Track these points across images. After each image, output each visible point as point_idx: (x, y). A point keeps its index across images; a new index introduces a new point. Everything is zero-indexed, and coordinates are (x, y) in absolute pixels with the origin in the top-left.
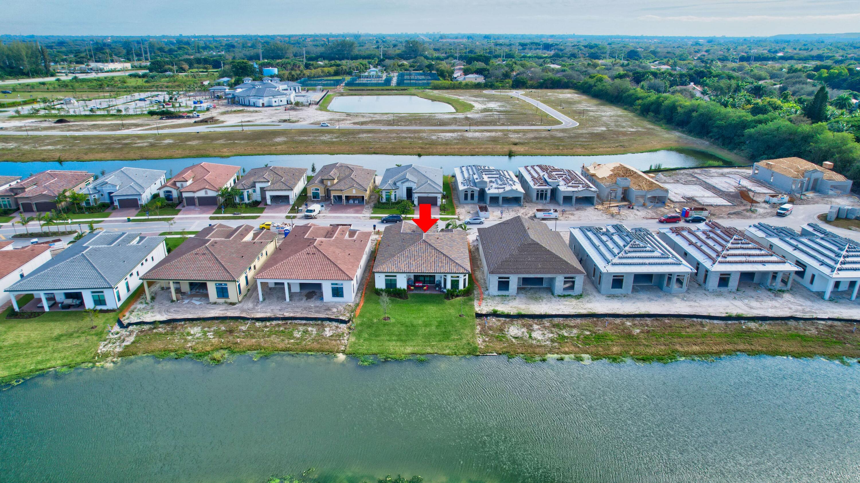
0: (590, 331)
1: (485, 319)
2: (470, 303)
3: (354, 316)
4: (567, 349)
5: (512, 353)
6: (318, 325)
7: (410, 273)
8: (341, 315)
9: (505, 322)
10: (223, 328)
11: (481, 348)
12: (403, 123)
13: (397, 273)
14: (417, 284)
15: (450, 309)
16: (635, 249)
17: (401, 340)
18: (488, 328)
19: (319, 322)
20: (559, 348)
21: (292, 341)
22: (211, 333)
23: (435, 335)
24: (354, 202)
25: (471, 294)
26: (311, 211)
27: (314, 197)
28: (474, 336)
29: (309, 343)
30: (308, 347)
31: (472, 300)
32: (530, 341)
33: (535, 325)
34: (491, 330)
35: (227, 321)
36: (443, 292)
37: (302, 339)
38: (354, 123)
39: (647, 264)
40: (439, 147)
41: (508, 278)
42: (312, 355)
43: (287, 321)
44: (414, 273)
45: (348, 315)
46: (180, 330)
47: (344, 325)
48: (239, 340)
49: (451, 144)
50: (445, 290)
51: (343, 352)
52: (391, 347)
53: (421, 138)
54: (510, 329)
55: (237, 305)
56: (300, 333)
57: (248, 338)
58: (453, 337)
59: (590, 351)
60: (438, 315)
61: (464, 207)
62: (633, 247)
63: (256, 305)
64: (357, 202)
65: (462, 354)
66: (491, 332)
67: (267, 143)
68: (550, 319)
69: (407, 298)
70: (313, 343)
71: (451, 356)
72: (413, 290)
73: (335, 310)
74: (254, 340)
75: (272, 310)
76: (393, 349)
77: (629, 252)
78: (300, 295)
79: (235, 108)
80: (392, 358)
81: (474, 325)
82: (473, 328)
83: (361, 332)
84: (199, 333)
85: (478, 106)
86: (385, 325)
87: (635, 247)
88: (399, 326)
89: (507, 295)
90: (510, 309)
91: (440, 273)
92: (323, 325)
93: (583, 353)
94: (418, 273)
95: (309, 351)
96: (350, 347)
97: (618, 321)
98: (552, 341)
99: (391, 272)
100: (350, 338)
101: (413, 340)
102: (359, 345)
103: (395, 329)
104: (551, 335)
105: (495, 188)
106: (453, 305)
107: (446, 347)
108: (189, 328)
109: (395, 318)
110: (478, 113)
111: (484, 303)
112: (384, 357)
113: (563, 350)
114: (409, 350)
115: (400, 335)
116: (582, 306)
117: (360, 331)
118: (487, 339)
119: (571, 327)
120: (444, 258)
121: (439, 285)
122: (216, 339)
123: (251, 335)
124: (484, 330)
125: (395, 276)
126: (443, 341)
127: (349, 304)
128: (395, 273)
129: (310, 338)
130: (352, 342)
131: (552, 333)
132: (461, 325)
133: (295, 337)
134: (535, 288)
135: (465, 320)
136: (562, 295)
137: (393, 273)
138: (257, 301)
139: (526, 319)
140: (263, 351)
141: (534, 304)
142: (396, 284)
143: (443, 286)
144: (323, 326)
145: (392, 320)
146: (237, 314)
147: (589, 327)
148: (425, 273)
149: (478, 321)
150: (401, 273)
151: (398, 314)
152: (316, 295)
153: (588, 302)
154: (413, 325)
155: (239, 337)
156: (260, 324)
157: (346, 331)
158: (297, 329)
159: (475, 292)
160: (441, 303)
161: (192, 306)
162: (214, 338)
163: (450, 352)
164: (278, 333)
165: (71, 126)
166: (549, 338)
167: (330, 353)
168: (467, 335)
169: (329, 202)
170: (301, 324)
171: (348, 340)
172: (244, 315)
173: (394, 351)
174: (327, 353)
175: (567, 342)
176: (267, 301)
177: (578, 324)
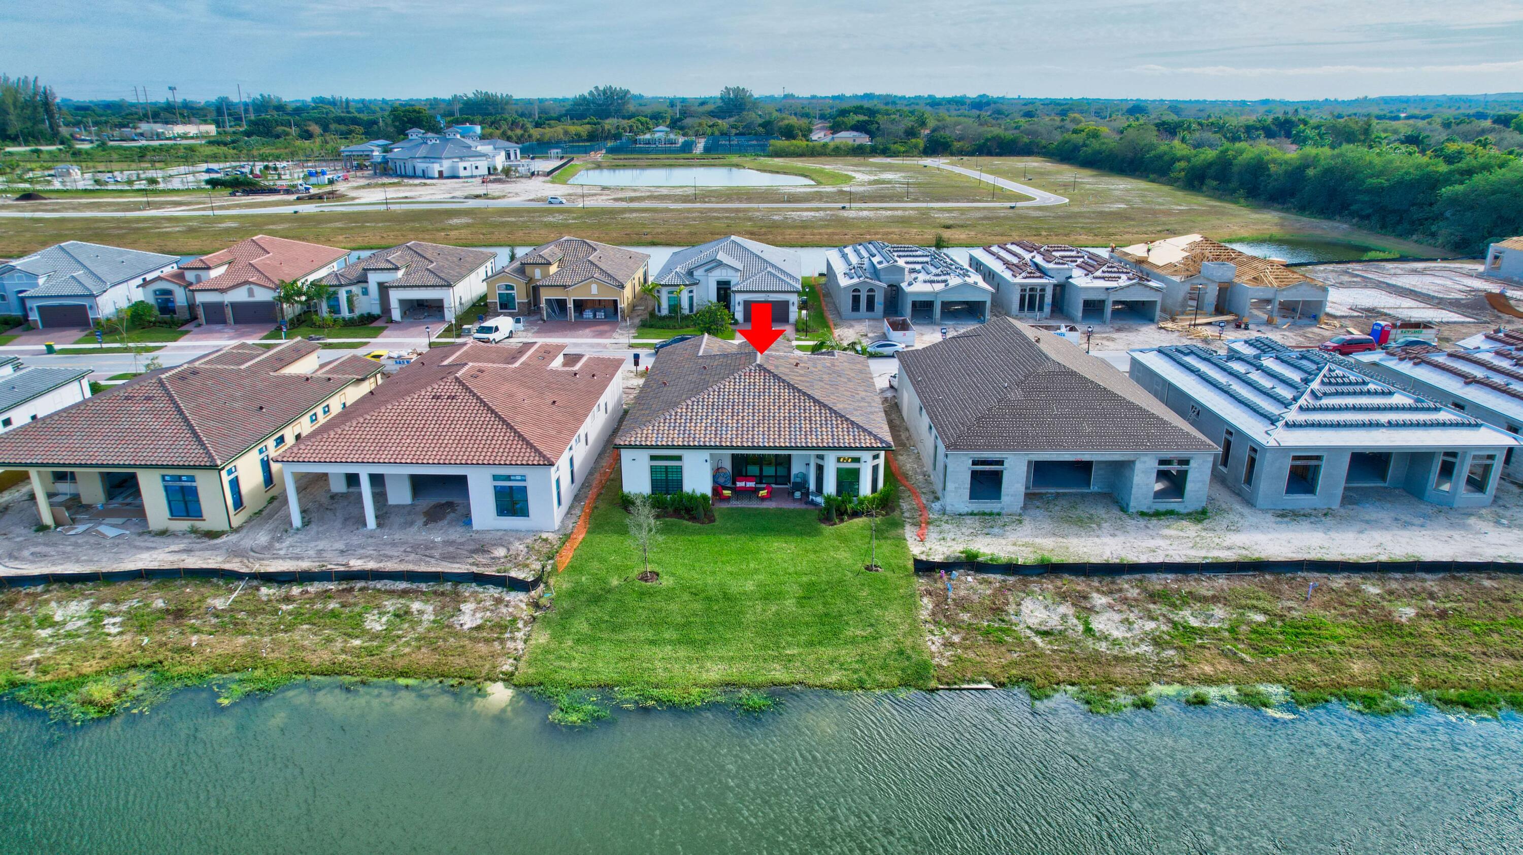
0: (1265, 612)
1: (945, 578)
2: (893, 533)
3: (555, 569)
4: (1208, 669)
5: (1039, 681)
6: (443, 594)
7: (721, 447)
8: (517, 565)
9: (1003, 589)
10: (160, 604)
11: (939, 666)
12: (713, 199)
13: (683, 447)
14: (739, 484)
15: (837, 549)
16: (1339, 388)
17: (691, 642)
18: (956, 604)
19: (448, 586)
20: (1184, 666)
21: (357, 642)
22: (118, 620)
23: (794, 624)
24: (595, 315)
25: (893, 510)
26: (489, 330)
27: (504, 306)
28: (915, 629)
29: (407, 650)
30: (401, 663)
31: (898, 524)
32: (1090, 642)
33: (1095, 595)
34: (964, 609)
35: (178, 583)
36: (813, 503)
37: (387, 636)
38: (616, 200)
39: (1383, 426)
40: (789, 231)
41: (1001, 463)
42: (407, 687)
43: (352, 584)
44: (732, 448)
45: (537, 566)
46: (22, 610)
47: (522, 596)
48: (194, 640)
49: (812, 227)
50: (819, 500)
51: (508, 679)
52: (658, 664)
53: (750, 219)
54: (1023, 608)
55: (224, 538)
56: (384, 619)
57: (225, 632)
58: (849, 632)
59: (1280, 674)
60: (803, 566)
61: (852, 326)
62: (1330, 383)
63: (279, 540)
64: (601, 315)
65: (881, 686)
66: (965, 617)
67: (430, 227)
68: (1138, 576)
69: (712, 520)
70: (419, 648)
71: (846, 693)
72: (727, 499)
73: (500, 552)
74: (241, 640)
75: (320, 552)
76: (665, 669)
77: (1325, 394)
78: (409, 513)
79: (386, 180)
80: (659, 701)
81: (912, 596)
82: (910, 603)
83: (567, 615)
84: (80, 618)
85: (860, 177)
86: (642, 594)
87: (1337, 384)
88: (686, 597)
89: (995, 511)
90: (1011, 548)
91: (807, 448)
92: (457, 594)
93: (1261, 681)
94: (743, 448)
95: (403, 674)
96: (530, 665)
97: (1338, 582)
98: (1157, 642)
99: (667, 447)
100: (534, 635)
101: (726, 641)
102: (560, 658)
103: (673, 607)
104: (1150, 625)
105: (925, 282)
106: (843, 539)
107: (831, 662)
108: (53, 604)
109: (673, 575)
110: (863, 185)
111: (932, 534)
112: (634, 696)
113: (1195, 670)
114: (715, 672)
115: (687, 624)
116: (1217, 540)
117: (567, 612)
118: (956, 639)
119: (1204, 600)
120: (815, 409)
121: (802, 485)
122: (128, 637)
123: (236, 624)
124: (944, 612)
125: (679, 458)
126: (820, 643)
127: (544, 536)
128: (679, 447)
129: (412, 635)
130: (537, 646)
131: (1153, 619)
132: (871, 594)
133: (368, 632)
134: (1071, 494)
135: (885, 581)
136: (1151, 511)
137: (673, 447)
138: (287, 527)
139: (1066, 576)
140: (258, 673)
141: (1078, 535)
142: (679, 483)
143: (812, 486)
144: (458, 599)
145: (666, 582)
146: (213, 562)
147: (1259, 599)
148: (764, 448)
149: (921, 583)
150: (695, 448)
151: (683, 565)
152: (454, 511)
153: (1228, 529)
154: (727, 597)
155: (197, 631)
156: (272, 591)
157: (526, 612)
158: (378, 607)
159: (905, 506)
160: (809, 534)
161: (92, 540)
162: (121, 633)
163: (845, 680)
164: (317, 619)
165: (46, 204)
166: (1147, 634)
167: (467, 683)
168: (894, 626)
169: (536, 318)
170: (391, 593)
171: (525, 642)
172: (234, 565)
173: (668, 675)
174: (454, 682)
175: (1202, 647)
176: (314, 528)
177: (1223, 590)
